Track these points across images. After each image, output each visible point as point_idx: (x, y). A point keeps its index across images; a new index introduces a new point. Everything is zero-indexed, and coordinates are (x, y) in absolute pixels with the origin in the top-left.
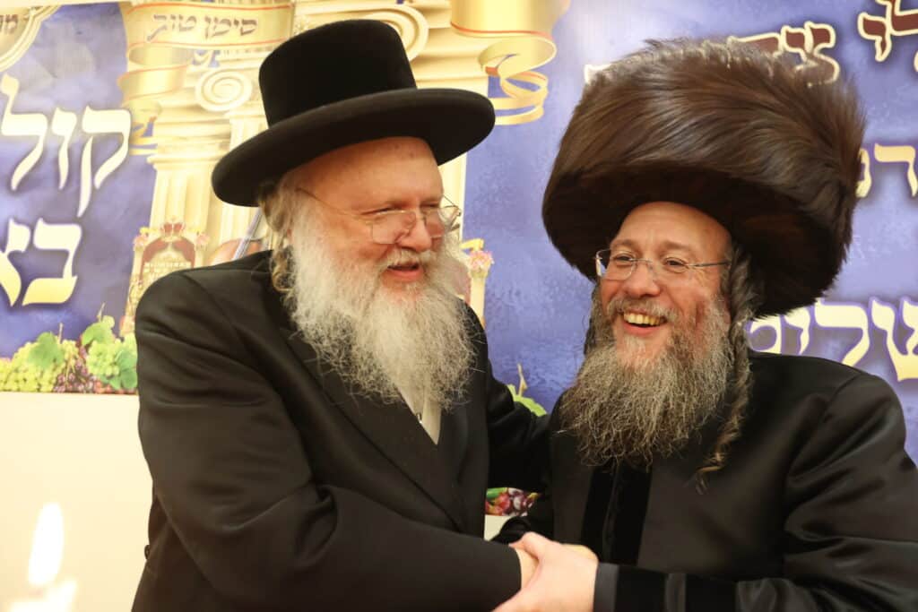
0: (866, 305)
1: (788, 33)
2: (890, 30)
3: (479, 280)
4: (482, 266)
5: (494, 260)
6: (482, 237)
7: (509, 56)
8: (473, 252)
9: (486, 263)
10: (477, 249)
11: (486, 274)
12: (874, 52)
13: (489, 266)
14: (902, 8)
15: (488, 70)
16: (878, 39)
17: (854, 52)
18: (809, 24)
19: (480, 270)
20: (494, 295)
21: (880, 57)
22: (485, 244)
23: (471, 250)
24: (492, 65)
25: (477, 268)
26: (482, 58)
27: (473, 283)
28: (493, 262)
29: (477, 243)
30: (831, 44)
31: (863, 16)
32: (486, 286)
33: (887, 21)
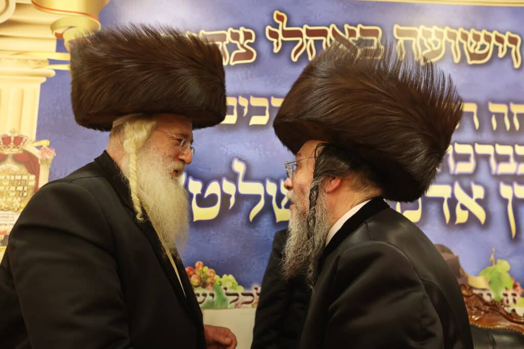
0: (263, 182)
1: (232, 32)
2: (281, 37)
3: (46, 166)
4: (48, 157)
5: (56, 153)
6: (49, 139)
7: (71, 27)
8: (43, 148)
9: (51, 155)
10: (45, 146)
11: (50, 162)
12: (272, 47)
13: (53, 157)
14: (287, 26)
15: (57, 35)
16: (275, 41)
17: (263, 46)
18: (242, 29)
19: (47, 159)
20: (55, 175)
21: (276, 50)
22: (50, 144)
23: (41, 146)
24: (59, 31)
25: (45, 158)
26: (53, 27)
27: (42, 168)
28: (55, 155)
29: (45, 143)
30: (252, 41)
31: (269, 28)
32: (50, 169)
33: (280, 32)
